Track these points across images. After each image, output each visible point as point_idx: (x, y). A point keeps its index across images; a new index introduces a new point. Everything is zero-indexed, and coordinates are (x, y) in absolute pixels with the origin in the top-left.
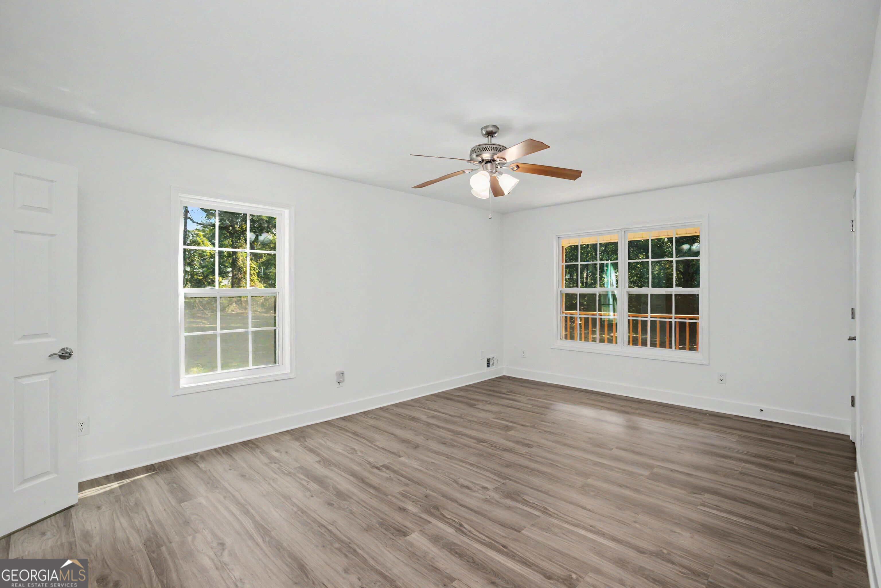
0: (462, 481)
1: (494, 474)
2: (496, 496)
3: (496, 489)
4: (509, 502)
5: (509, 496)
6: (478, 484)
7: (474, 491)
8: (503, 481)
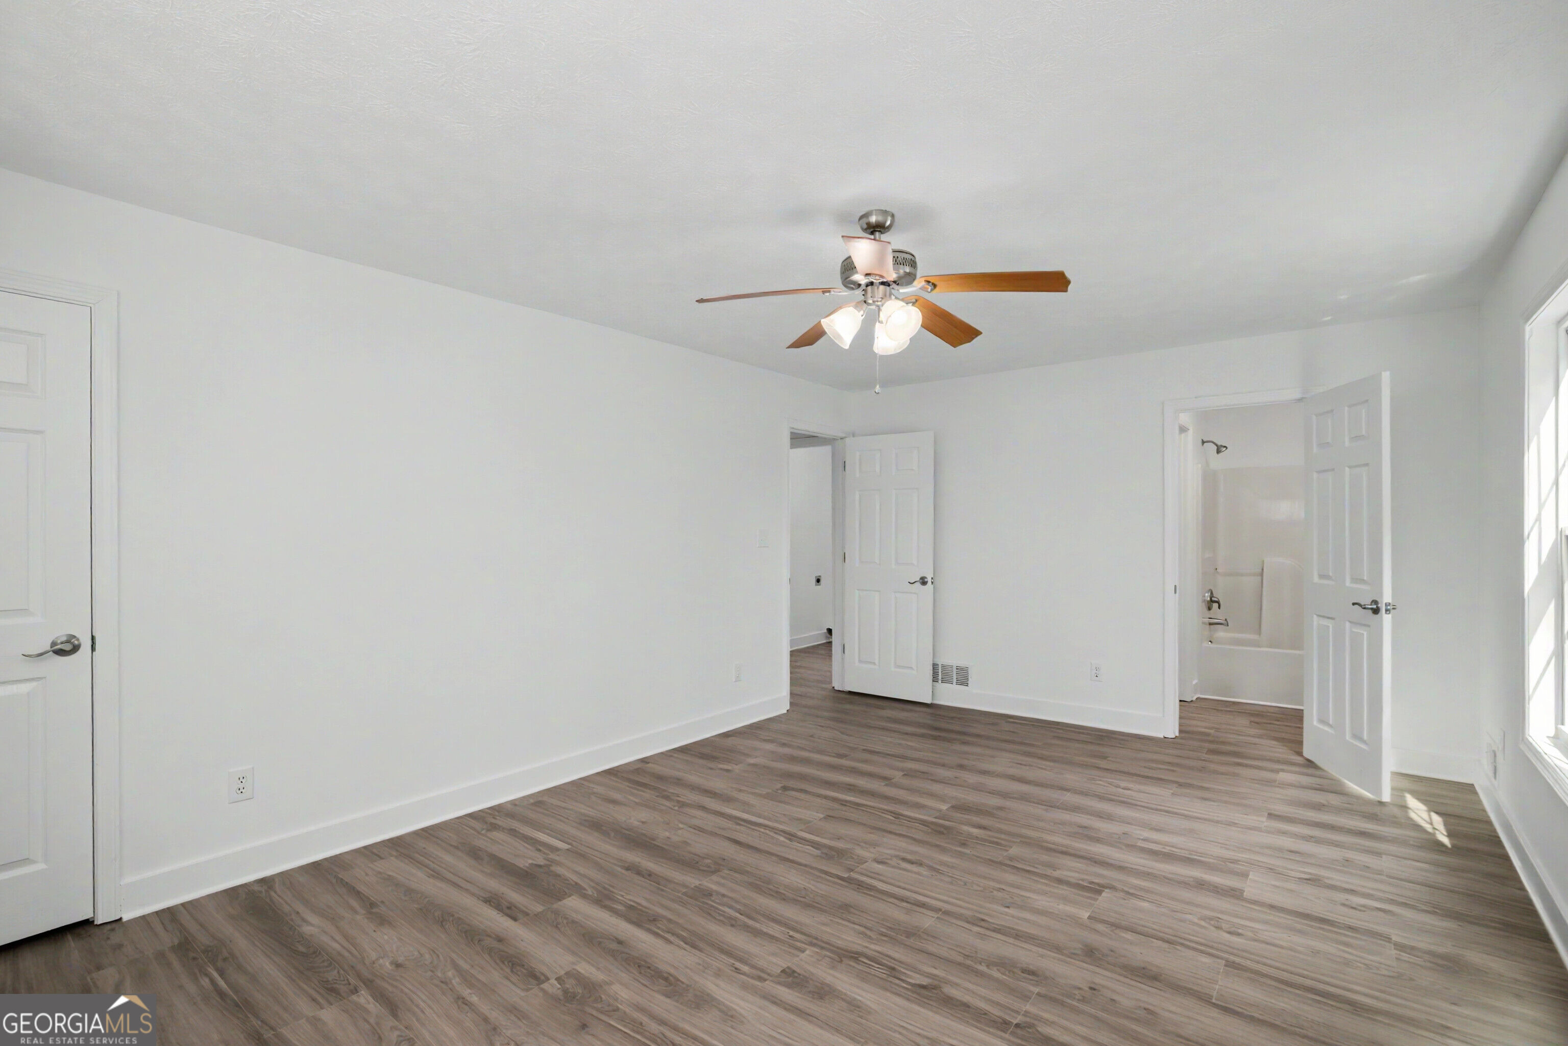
0: (924, 871)
1: (871, 888)
2: (860, 852)
3: (862, 861)
4: (840, 845)
5: (841, 853)
6: (893, 867)
7: (897, 856)
8: (854, 875)
